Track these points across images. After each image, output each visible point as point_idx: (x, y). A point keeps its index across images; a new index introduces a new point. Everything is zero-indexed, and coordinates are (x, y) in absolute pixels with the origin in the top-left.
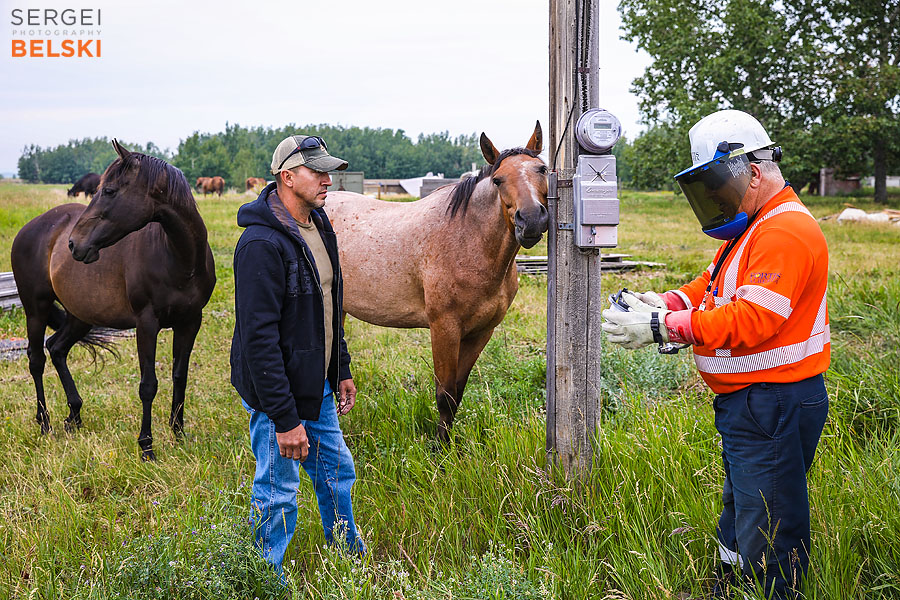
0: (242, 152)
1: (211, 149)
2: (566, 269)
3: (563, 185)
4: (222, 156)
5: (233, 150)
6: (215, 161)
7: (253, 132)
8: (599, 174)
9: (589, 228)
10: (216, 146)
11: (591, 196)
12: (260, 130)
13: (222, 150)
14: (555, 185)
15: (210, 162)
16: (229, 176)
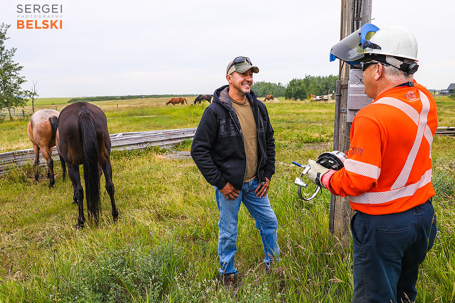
0: (311, 85)
1: (299, 84)
2: (344, 134)
3: (344, 87)
4: (303, 87)
5: (308, 85)
6: (301, 89)
7: (317, 78)
8: (361, 80)
9: (353, 112)
10: (301, 83)
11: (355, 93)
12: (320, 77)
13: (303, 85)
14: (339, 88)
15: (299, 89)
16: (306, 94)
